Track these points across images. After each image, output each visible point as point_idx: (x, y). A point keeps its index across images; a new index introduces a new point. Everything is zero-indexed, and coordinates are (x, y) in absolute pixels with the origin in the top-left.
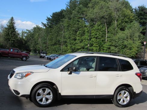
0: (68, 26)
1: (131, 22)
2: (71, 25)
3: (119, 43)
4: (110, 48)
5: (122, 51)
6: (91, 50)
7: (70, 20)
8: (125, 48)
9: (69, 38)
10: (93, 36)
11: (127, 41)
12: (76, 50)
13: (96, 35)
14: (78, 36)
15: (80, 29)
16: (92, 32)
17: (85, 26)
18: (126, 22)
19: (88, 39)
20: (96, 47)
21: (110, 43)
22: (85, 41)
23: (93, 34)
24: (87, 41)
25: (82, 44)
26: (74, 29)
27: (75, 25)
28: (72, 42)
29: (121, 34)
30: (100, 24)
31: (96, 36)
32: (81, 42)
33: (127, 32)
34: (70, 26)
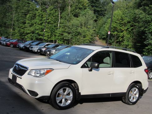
0: (17, 8)
1: (85, 9)
2: (20, 6)
3: (72, 30)
4: (62, 34)
5: (75, 38)
6: (41, 35)
7: (19, 2)
8: (78, 35)
9: (18, 21)
10: (44, 20)
11: (81, 28)
12: (25, 34)
13: (48, 19)
14: (28, 20)
15: (31, 12)
16: (44, 16)
17: (37, 10)
18: (80, 9)
19: (39, 23)
20: (48, 32)
21: (63, 29)
22: (35, 26)
23: (45, 18)
24: (38, 25)
25: (32, 29)
26: (23, 11)
27: (25, 8)
28: (21, 25)
29: (75, 21)
30: (53, 8)
31: (48, 21)
32: (30, 26)
33: (81, 19)
34: (19, 8)
